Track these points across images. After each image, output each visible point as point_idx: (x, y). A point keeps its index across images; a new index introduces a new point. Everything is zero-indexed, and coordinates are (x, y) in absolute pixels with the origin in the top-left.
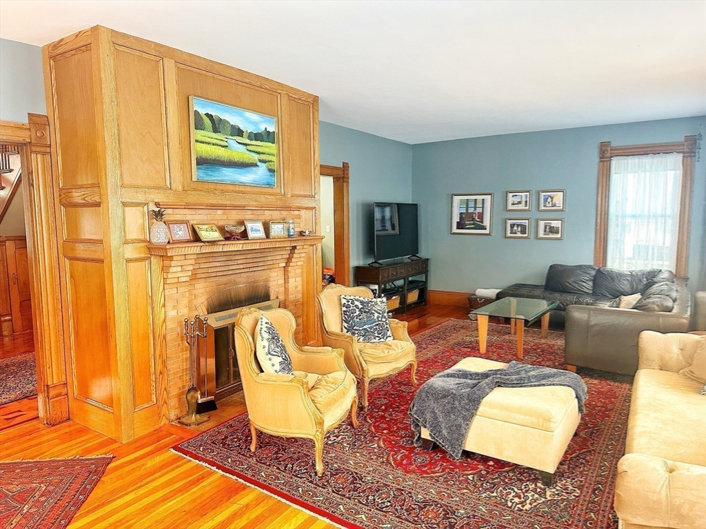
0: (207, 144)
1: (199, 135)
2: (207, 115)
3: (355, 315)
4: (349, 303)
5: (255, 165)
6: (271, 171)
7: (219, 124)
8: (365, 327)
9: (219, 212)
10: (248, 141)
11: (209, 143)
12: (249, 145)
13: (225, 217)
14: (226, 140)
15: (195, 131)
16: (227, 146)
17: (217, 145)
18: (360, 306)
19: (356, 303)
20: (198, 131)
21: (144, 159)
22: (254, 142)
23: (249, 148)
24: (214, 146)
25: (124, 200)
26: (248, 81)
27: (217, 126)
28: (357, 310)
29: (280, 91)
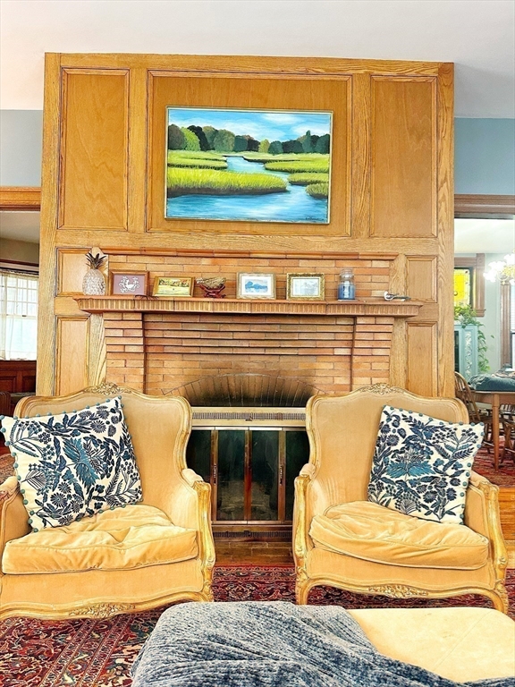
0: (189, 167)
1: (176, 156)
2: (192, 128)
3: (393, 448)
4: (390, 424)
5: (283, 191)
6: (319, 197)
7: (212, 138)
8: (402, 478)
9: (205, 261)
10: (269, 156)
11: (192, 167)
12: (270, 161)
13: (216, 269)
14: (225, 159)
15: (170, 152)
16: (225, 168)
17: (207, 167)
18: (409, 433)
19: (404, 425)
20: (174, 152)
21: (94, 197)
22: (281, 157)
23: (268, 165)
24: (201, 170)
25: (59, 244)
26: (279, 69)
27: (209, 141)
28: (402, 440)
29: (351, 72)
